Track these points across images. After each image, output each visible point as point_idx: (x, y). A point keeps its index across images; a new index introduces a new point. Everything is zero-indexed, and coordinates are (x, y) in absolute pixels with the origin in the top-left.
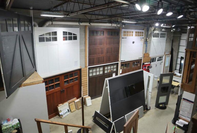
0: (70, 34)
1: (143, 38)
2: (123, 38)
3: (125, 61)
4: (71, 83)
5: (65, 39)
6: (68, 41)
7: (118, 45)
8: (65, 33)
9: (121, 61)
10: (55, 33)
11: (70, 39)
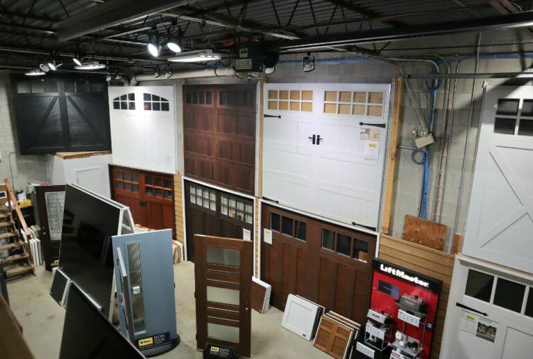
0: (156, 98)
1: (383, 126)
2: (266, 116)
3: (277, 202)
4: (160, 197)
5: (148, 107)
6: (152, 112)
7: (251, 137)
8: (147, 96)
9: (264, 198)
10: (132, 97)
11: (156, 107)
